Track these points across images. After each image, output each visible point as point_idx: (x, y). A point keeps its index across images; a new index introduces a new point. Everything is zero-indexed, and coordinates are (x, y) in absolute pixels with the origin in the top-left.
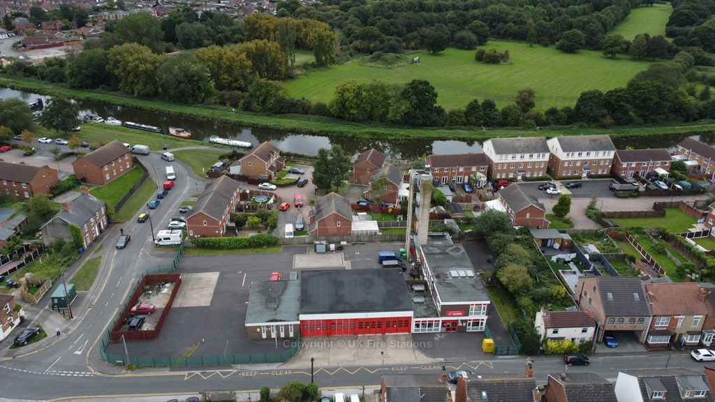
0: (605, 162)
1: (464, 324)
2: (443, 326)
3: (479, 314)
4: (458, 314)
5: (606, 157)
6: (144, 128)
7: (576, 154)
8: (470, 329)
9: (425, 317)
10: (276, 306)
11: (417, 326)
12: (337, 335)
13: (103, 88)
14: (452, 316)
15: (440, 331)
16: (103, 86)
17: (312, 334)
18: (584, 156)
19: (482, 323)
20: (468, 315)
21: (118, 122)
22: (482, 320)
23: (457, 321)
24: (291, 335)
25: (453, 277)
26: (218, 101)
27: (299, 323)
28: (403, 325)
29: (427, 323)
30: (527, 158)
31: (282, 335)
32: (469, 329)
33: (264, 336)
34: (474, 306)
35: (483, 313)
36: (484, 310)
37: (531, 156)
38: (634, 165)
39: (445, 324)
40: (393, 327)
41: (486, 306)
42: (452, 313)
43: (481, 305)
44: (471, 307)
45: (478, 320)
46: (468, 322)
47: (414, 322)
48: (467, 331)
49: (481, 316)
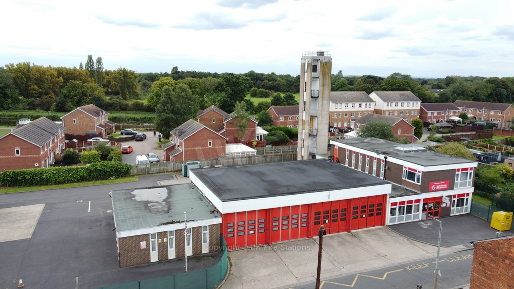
0: (415, 113)
2: (424, 210)
3: (465, 184)
4: (442, 187)
5: (415, 108)
7: (394, 104)
8: (455, 211)
9: (401, 196)
10: (166, 209)
11: (393, 212)
12: (281, 242)
14: (436, 190)
15: (420, 219)
17: (241, 244)
18: (399, 107)
19: (467, 199)
20: (451, 187)
22: (468, 195)
23: (441, 198)
24: (205, 250)
27: (219, 221)
28: (375, 212)
29: (406, 205)
30: (357, 108)
31: (189, 251)
32: (453, 211)
33: (154, 257)
34: (459, 173)
35: (469, 184)
36: (470, 178)
37: (360, 105)
38: (435, 114)
39: (426, 206)
40: (362, 217)
41: (472, 171)
42: (436, 185)
43: (467, 169)
44: (457, 173)
45: (463, 195)
46: (453, 199)
47: (390, 205)
48: (451, 215)
49: (467, 188)
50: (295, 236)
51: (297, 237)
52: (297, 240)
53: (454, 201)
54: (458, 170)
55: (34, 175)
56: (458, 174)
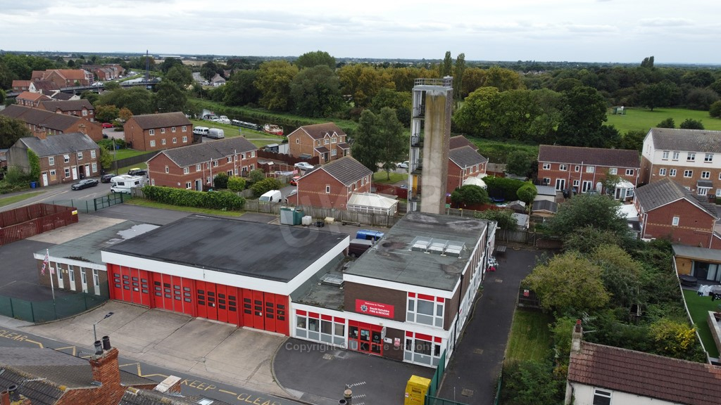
1: (397, 340)
2: (352, 336)
3: (429, 322)
4: (381, 312)
6: (246, 125)
8: (411, 357)
9: (314, 305)
11: (301, 322)
12: (164, 310)
13: (250, 106)
14: (368, 314)
16: (251, 103)
19: (438, 348)
20: (403, 320)
21: (228, 120)
22: (438, 340)
23: (380, 328)
24: (98, 292)
25: (414, 249)
26: (343, 116)
27: (104, 268)
28: (276, 314)
29: (321, 319)
30: (718, 161)
31: (85, 288)
32: (409, 357)
33: (61, 284)
34: (416, 300)
35: (438, 323)
36: (439, 313)
39: (356, 332)
40: (257, 314)
41: (443, 304)
42: (369, 306)
43: (432, 298)
44: (409, 298)
45: (429, 337)
46: (406, 338)
47: (294, 312)
48: (404, 361)
49: (433, 328)
50: (178, 308)
51: (181, 311)
52: (181, 314)
53: (409, 342)
54: (412, 295)
55: (164, 193)
56: (411, 303)
